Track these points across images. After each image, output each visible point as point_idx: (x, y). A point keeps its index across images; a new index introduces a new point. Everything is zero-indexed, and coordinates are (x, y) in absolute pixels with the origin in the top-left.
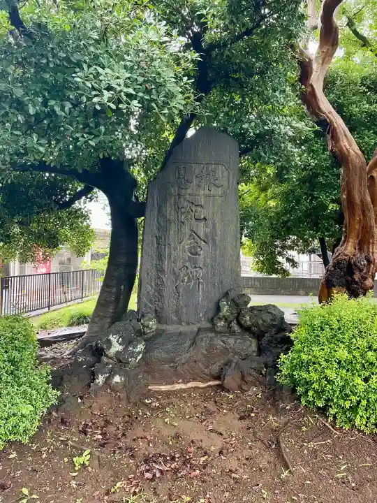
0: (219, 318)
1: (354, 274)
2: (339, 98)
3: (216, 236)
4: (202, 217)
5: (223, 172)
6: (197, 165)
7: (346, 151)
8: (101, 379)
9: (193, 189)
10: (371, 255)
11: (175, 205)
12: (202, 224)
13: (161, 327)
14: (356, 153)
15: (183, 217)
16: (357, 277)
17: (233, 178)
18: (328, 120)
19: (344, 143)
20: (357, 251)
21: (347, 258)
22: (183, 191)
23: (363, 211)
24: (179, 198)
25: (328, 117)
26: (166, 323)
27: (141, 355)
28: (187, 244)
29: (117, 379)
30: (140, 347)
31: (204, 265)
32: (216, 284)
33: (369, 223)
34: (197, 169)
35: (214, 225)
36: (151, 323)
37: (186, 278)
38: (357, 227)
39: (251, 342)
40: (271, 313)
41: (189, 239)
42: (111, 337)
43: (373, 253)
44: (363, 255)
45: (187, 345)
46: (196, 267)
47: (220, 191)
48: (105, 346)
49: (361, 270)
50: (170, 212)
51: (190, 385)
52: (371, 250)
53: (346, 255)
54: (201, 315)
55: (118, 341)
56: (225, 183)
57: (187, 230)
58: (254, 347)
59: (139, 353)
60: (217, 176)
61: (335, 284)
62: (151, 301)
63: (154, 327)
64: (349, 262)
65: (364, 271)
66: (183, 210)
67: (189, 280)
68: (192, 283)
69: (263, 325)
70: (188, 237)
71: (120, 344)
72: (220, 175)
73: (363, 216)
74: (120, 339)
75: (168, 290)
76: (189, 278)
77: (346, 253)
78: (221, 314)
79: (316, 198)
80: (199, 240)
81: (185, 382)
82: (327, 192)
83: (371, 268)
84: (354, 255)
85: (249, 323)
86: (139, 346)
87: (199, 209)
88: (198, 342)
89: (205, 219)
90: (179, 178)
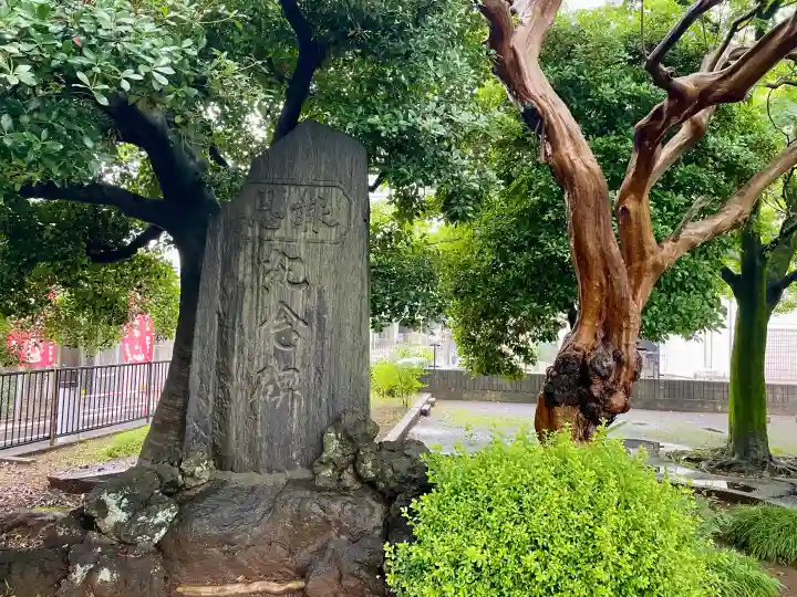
0: (322, 463)
1: (591, 383)
2: (581, 73)
3: (325, 312)
4: (301, 279)
5: (338, 202)
6: (293, 189)
7: (568, 164)
8: (79, 573)
9: (286, 229)
10: (623, 349)
11: (253, 257)
12: (300, 292)
13: (220, 475)
14: (588, 168)
15: (267, 279)
16: (596, 390)
17: (357, 210)
18: (539, 109)
19: (567, 149)
20: (600, 342)
21: (580, 354)
22: (269, 234)
23: (607, 271)
24: (261, 245)
25: (539, 104)
26: (232, 470)
27: (163, 531)
28: (273, 325)
29: (105, 575)
30: (164, 515)
31: (303, 365)
32: (324, 400)
33: (617, 292)
34: (293, 195)
35: (320, 293)
36: (198, 469)
37: (271, 388)
38: (597, 299)
39: (373, 509)
40: (408, 456)
41: (277, 319)
42: (105, 497)
43: (627, 346)
44: (610, 352)
45: (259, 511)
46: (287, 369)
47: (333, 234)
48: (94, 513)
49: (604, 378)
50: (244, 270)
51: (256, 586)
52: (624, 341)
53: (578, 350)
54: (294, 455)
55: (119, 505)
56: (343, 220)
57: (272, 300)
58: (377, 519)
59: (160, 526)
60: (328, 207)
61: (558, 400)
62: (205, 429)
63: (206, 476)
64: (584, 362)
65: (611, 379)
66: (268, 266)
67: (276, 392)
68: (281, 397)
69: (392, 478)
70: (274, 315)
71: (123, 510)
72: (334, 206)
73: (607, 279)
74: (125, 501)
75: (238, 409)
76: (276, 388)
77: (577, 345)
78: (325, 455)
79: (542, 246)
80: (295, 319)
81: (248, 580)
82: (562, 235)
83: (623, 374)
84: (593, 349)
85: (371, 474)
86: (160, 514)
87: (296, 264)
88: (278, 506)
89: (305, 281)
90: (261, 210)
